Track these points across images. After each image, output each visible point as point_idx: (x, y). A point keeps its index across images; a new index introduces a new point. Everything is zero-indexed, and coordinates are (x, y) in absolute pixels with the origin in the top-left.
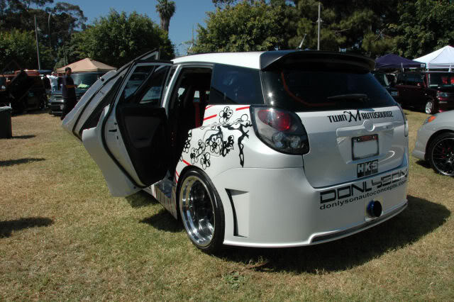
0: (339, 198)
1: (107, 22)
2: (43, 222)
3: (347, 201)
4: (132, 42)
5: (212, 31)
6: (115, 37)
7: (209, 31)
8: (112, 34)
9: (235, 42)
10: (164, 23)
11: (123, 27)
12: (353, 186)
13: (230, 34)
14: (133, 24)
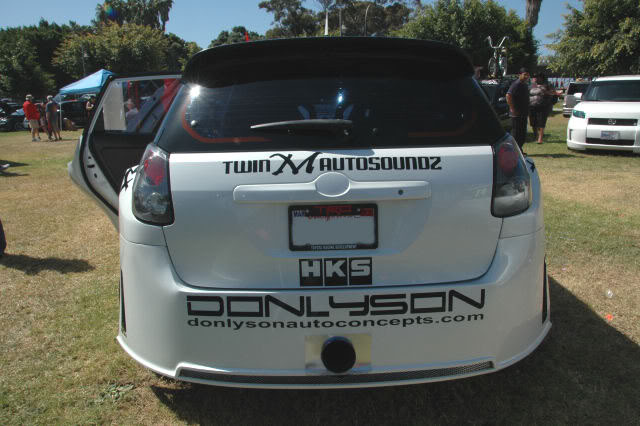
0: (231, 314)
1: (432, 11)
2: (80, 266)
3: (251, 325)
4: (464, 38)
5: (591, 14)
6: (441, 32)
7: (587, 15)
8: (437, 28)
9: (627, 31)
10: (532, 7)
11: (453, 17)
12: (269, 298)
13: (622, 17)
14: (468, 13)
